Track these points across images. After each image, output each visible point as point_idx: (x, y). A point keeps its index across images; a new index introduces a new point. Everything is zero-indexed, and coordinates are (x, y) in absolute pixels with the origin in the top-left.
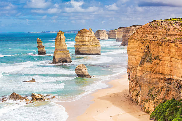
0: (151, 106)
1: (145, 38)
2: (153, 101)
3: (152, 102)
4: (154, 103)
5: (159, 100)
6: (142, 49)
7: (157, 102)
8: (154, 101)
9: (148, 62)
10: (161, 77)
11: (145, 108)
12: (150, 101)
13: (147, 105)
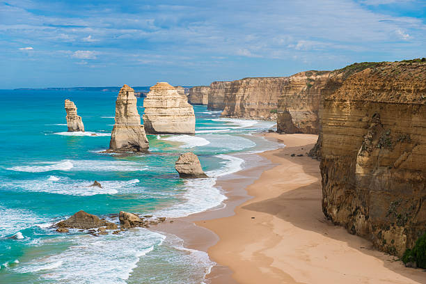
0: (398, 238)
1: (367, 99)
2: (403, 228)
3: (400, 230)
4: (406, 232)
5: (416, 225)
6: (360, 120)
7: (414, 230)
8: (406, 226)
9: (382, 148)
10: (418, 178)
11: (385, 242)
12: (395, 228)
13: (387, 235)
